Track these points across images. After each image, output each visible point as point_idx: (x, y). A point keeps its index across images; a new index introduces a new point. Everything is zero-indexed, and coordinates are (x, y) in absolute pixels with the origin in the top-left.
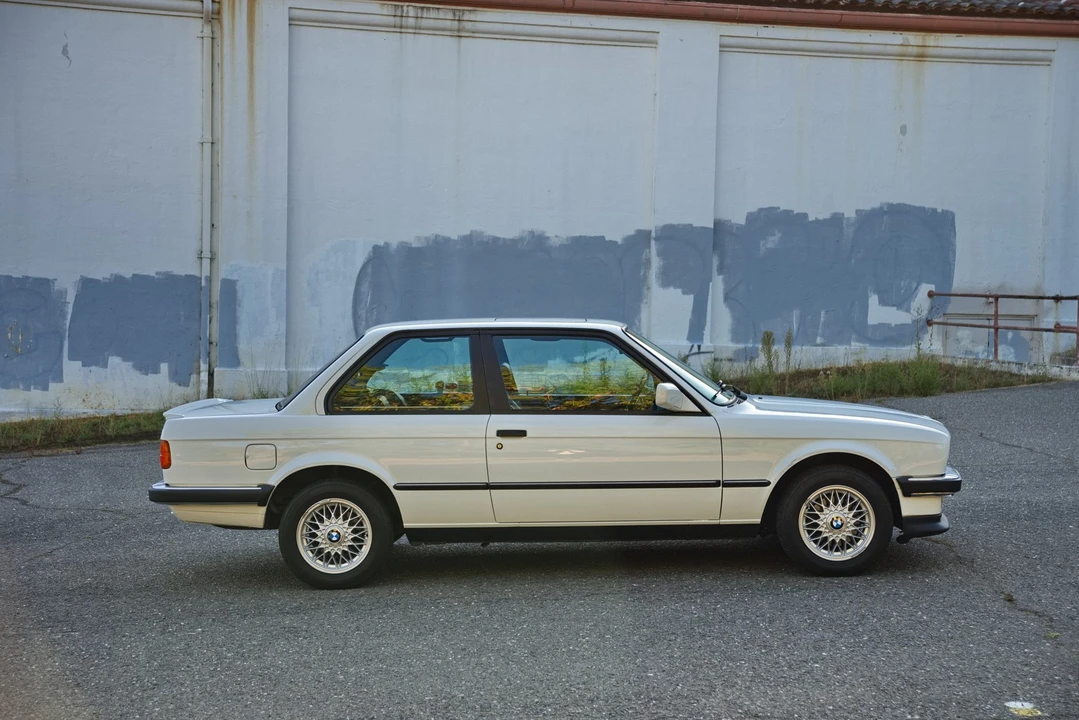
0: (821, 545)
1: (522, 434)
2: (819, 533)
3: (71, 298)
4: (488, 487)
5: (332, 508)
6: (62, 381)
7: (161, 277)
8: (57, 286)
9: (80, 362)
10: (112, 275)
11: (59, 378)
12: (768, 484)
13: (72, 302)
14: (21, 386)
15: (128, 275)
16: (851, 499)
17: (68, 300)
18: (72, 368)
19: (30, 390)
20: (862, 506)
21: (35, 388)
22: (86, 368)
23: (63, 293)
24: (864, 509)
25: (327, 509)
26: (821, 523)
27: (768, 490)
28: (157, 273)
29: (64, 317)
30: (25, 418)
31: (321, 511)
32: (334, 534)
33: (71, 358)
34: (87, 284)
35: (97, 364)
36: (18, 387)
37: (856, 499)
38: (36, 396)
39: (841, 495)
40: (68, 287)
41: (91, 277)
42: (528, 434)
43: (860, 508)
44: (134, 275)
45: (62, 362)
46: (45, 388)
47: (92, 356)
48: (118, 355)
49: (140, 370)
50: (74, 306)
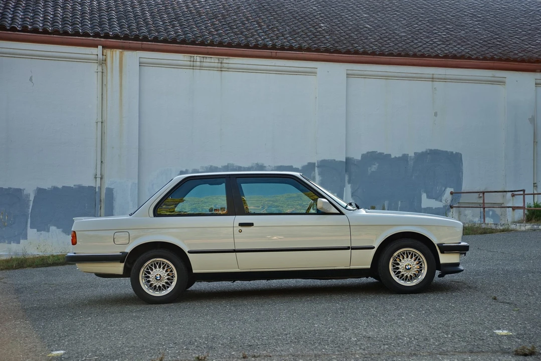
0: (400, 278)
1: (251, 225)
2: (400, 272)
3: (32, 198)
4: (234, 251)
5: (157, 263)
6: (27, 239)
7: (76, 187)
8: (25, 192)
9: (36, 230)
10: (52, 186)
11: (25, 237)
12: (374, 248)
13: (32, 200)
14: (7, 242)
15: (60, 186)
16: (415, 255)
17: (30, 199)
18: (32, 232)
19: (10, 243)
20: (420, 258)
21: (13, 243)
22: (39, 232)
23: (28, 196)
24: (421, 260)
25: (155, 264)
26: (400, 267)
27: (374, 251)
28: (74, 186)
29: (29, 208)
30: (8, 258)
31: (152, 265)
32: (158, 276)
33: (31, 228)
34: (40, 192)
35: (44, 230)
36: (5, 242)
37: (417, 255)
38: (14, 246)
39: (410, 253)
40: (30, 192)
41: (42, 187)
42: (254, 225)
43: (419, 259)
44: (63, 187)
45: (27, 229)
46: (19, 242)
47: (42, 226)
48: (55, 226)
49: (65, 233)
50: (33, 202)
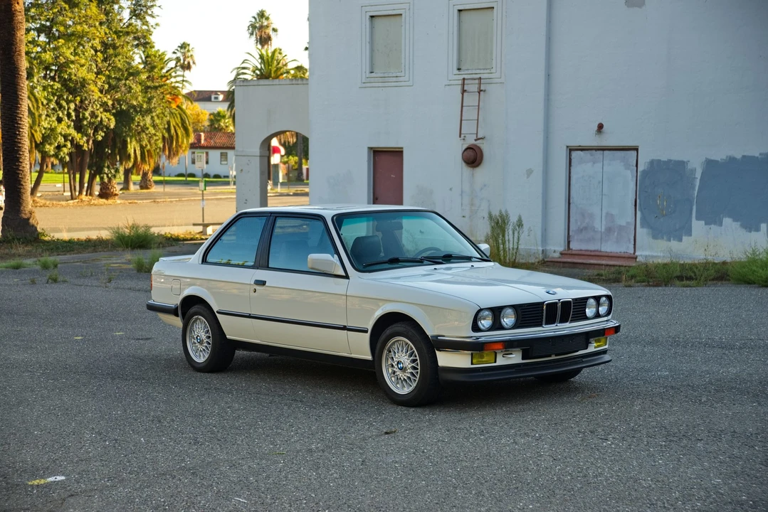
3: (698, 175)
6: (691, 235)
7: (763, 156)
8: (690, 166)
9: (704, 222)
10: (727, 157)
11: (689, 233)
13: (699, 177)
14: (665, 238)
15: (739, 156)
17: (696, 176)
18: (698, 226)
19: (670, 241)
21: (674, 240)
22: (707, 226)
23: (693, 171)
28: (760, 154)
29: (694, 189)
30: (667, 261)
33: (698, 219)
34: (710, 164)
35: (715, 223)
36: (663, 238)
38: (674, 244)
40: (696, 165)
41: (712, 158)
44: (744, 156)
45: (691, 221)
46: (680, 240)
47: (712, 219)
48: (730, 217)
49: (746, 229)
50: (700, 180)
